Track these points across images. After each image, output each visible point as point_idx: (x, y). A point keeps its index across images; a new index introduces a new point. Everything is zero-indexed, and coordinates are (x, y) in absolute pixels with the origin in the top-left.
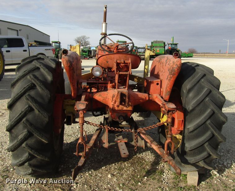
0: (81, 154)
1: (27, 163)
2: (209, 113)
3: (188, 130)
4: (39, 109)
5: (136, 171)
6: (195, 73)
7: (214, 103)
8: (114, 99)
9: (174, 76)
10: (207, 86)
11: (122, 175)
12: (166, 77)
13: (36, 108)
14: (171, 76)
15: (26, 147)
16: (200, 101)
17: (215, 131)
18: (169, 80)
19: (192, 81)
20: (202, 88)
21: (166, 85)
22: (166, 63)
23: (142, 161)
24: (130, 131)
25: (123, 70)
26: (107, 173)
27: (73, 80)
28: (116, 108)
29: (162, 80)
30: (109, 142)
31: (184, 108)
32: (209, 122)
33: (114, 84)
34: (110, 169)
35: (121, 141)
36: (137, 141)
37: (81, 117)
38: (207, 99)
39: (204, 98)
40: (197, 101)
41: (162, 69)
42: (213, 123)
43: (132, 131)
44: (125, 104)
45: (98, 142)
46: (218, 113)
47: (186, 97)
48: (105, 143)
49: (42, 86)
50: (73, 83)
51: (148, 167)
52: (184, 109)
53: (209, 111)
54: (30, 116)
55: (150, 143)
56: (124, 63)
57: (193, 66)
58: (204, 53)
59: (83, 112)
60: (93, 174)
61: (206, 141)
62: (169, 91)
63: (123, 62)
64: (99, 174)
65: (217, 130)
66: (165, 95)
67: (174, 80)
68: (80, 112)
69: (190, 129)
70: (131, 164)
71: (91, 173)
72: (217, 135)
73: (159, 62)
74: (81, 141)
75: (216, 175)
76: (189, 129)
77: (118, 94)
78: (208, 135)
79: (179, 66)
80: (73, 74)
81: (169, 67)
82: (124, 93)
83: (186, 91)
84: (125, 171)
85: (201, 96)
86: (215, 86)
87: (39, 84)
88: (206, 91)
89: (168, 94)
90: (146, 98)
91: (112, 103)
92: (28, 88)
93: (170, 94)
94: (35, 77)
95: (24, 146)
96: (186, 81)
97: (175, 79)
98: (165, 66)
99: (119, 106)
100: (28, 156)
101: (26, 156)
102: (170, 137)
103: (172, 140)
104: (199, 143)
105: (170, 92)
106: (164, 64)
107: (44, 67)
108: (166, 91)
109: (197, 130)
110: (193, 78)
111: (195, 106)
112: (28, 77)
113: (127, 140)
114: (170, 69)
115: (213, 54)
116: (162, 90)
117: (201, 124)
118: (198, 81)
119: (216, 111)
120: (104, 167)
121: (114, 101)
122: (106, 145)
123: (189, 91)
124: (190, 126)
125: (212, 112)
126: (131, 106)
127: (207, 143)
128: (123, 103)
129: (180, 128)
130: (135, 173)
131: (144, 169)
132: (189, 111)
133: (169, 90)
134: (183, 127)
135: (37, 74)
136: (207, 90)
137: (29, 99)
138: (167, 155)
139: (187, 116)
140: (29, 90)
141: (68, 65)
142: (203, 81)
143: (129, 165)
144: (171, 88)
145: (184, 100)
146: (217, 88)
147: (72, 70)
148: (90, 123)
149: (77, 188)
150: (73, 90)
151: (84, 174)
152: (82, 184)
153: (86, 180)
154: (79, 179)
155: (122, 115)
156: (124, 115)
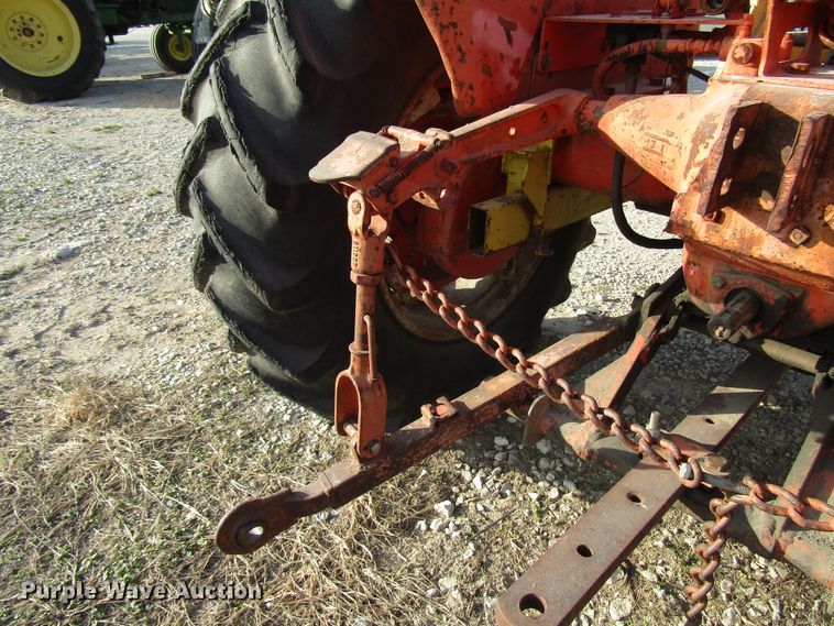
99: (717, 220)
122: (579, 435)
128: (768, 204)
149: (440, 534)
150: (448, 55)
151: (525, 483)
152: (468, 529)
153: (504, 519)
154: (486, 496)
155: (761, 287)
156: (773, 295)
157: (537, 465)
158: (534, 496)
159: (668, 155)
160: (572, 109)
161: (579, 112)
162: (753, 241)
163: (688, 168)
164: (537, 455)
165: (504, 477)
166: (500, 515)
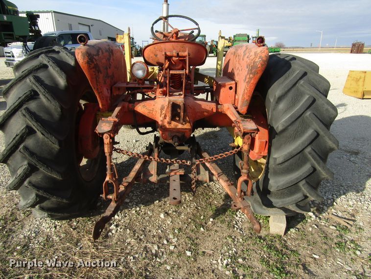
0: (110, 197)
1: (38, 206)
2: (309, 136)
3: (275, 162)
4: (42, 132)
5: (199, 208)
6: (291, 70)
7: (320, 120)
8: (164, 112)
9: (256, 76)
10: (308, 92)
11: (180, 214)
12: (244, 79)
13: (38, 130)
14: (251, 76)
15: (29, 187)
16: (297, 117)
17: (319, 164)
18: (247, 82)
19: (284, 85)
20: (301, 95)
21: (243, 91)
22: (244, 55)
23: (209, 192)
24: (184, 162)
25: (176, 68)
26: (160, 210)
27: (97, 85)
28: (168, 126)
29: (238, 81)
30: (158, 174)
31: (269, 125)
32: (309, 149)
33: (165, 89)
34: (164, 204)
35: (175, 174)
36: (198, 173)
37: (106, 143)
38: (308, 113)
39: (302, 112)
40: (291, 117)
41: (237, 65)
42: (315, 152)
43: (187, 162)
44: (179, 120)
45: (142, 175)
46: (324, 135)
47: (274, 109)
48: (152, 175)
49: (47, 95)
50: (97, 89)
51: (216, 202)
52: (269, 127)
53: (309, 133)
54: (30, 142)
55: (217, 176)
56: (178, 56)
57: (287, 59)
58: (293, 48)
59: (110, 135)
60: (141, 211)
61: (302, 178)
62: (247, 100)
63: (176, 55)
64: (149, 212)
65: (321, 161)
66: (241, 107)
67: (255, 82)
68: (105, 136)
69: (278, 159)
70: (193, 197)
71: (139, 210)
72: (320, 169)
73: (234, 55)
74: (110, 178)
75: (311, 217)
76: (275, 159)
77: (168, 104)
78: (306, 169)
79: (264, 59)
80: (95, 75)
81: (249, 61)
82: (178, 103)
83: (274, 99)
84: (184, 208)
85: (298, 108)
86: (322, 91)
87: (43, 91)
88: (306, 100)
89: (246, 104)
90: (212, 109)
91: (161, 119)
92: (25, 98)
93: (248, 104)
94: (38, 80)
95: (27, 185)
96: (275, 84)
97: (257, 80)
98: (243, 60)
99: (170, 123)
100: (35, 198)
101: (33, 198)
102: (246, 173)
103: (248, 176)
104: (292, 181)
105: (249, 102)
106: (242, 58)
107: (53, 65)
108: (242, 99)
109: (289, 161)
110: (286, 79)
111: (288, 124)
112: (28, 80)
113: (184, 171)
114: (250, 65)
115: (303, 48)
116: (237, 97)
117: (296, 154)
118: (294, 83)
119: (321, 133)
120: (157, 201)
121: (163, 116)
122: (154, 178)
123: (280, 99)
124: (279, 155)
125: (316, 134)
126: (189, 123)
127: (304, 182)
128: (178, 119)
129: (262, 153)
130: (198, 212)
131: (211, 205)
132: (278, 132)
133: (247, 97)
134: (266, 151)
135: (41, 75)
136: (309, 97)
137: (27, 116)
138: (240, 199)
139: (274, 138)
140: (28, 101)
141: (86, 60)
142: (303, 83)
143: (191, 199)
144: (251, 96)
145: (270, 113)
146: (324, 95)
147: (93, 68)
148: (123, 151)
149: (117, 233)
150: (101, 99)
151: (129, 211)
152: (123, 227)
153: (130, 221)
154: (121, 219)
155: (177, 134)
156: (180, 135)
157: (128, 205)
158: (134, 212)
159: (154, 113)
160: (127, 106)
161: (128, 107)
162: (177, 125)
163: (161, 115)
164: (127, 203)
165: (123, 212)
166: (129, 221)
